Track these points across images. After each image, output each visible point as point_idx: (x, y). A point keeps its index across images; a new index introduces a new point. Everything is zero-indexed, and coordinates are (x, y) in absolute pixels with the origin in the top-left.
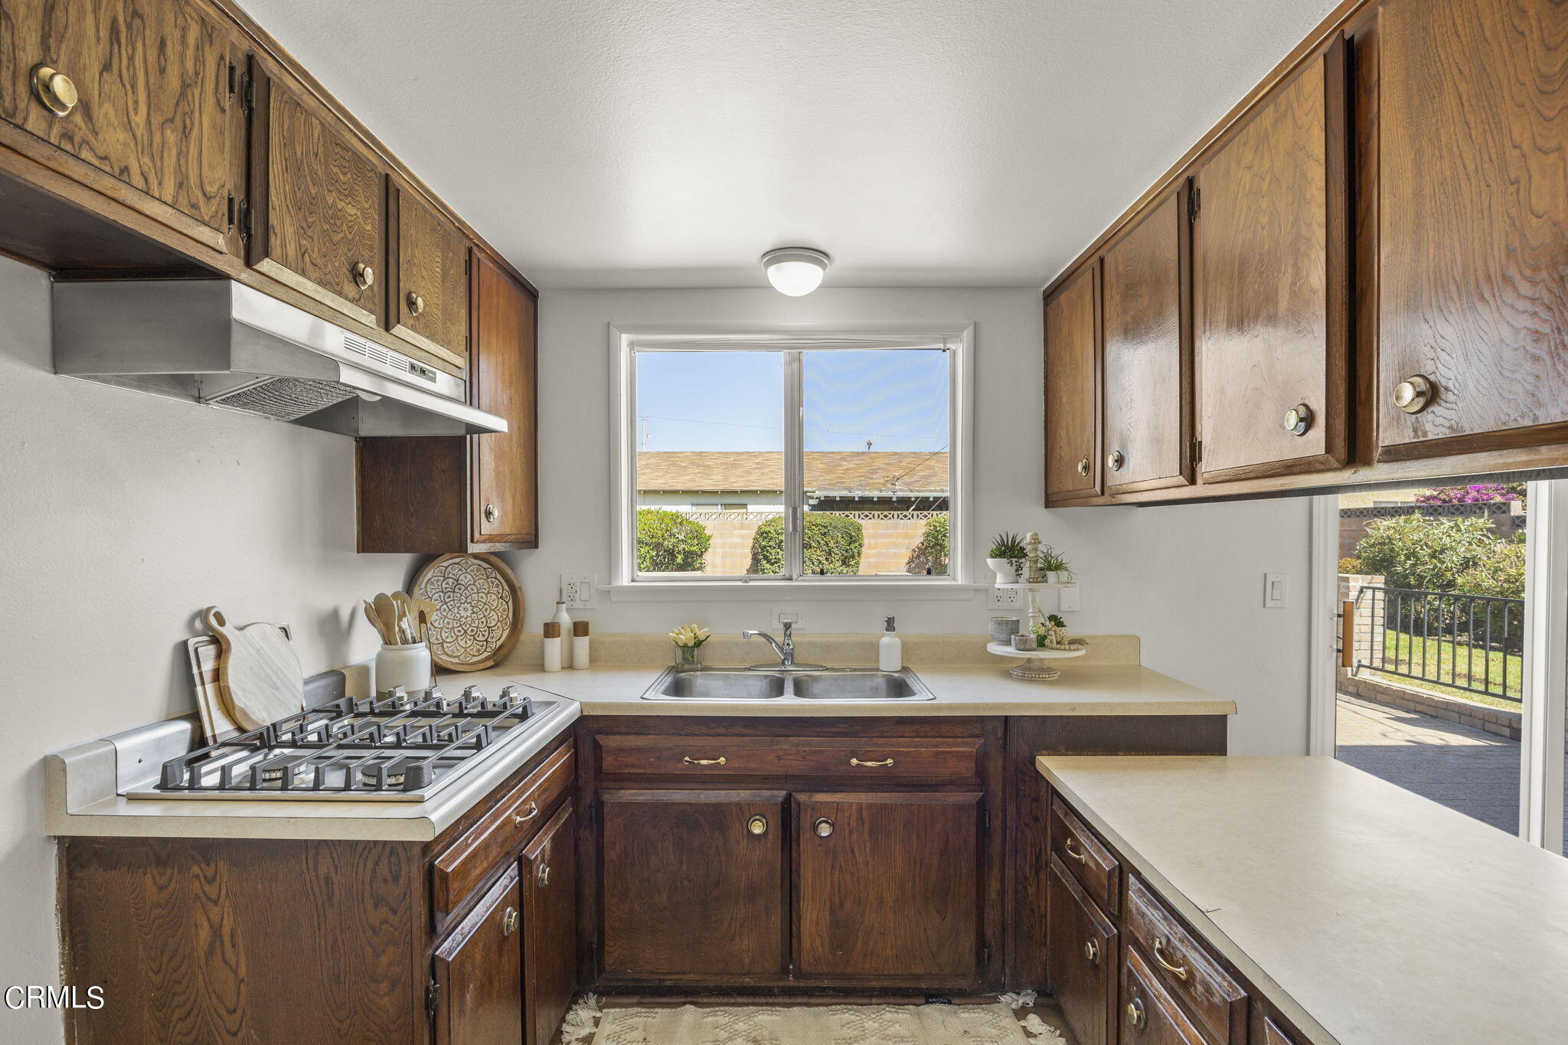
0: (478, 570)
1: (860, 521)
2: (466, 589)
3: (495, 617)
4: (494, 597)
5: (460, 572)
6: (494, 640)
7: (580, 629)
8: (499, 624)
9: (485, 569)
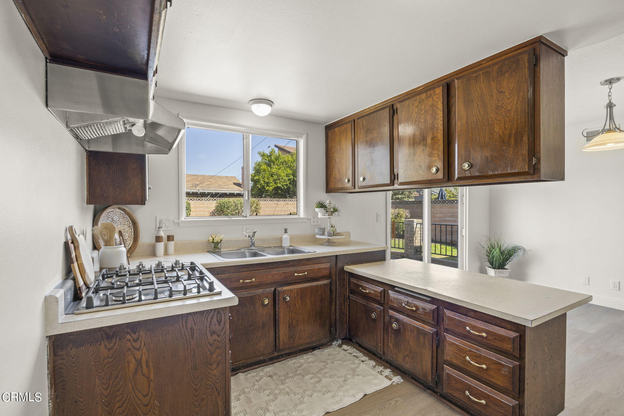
0: (120, 214)
1: (189, 201)
2: (116, 223)
3: (127, 235)
4: (126, 226)
5: (113, 215)
6: (127, 245)
7: (170, 238)
8: (129, 238)
9: (123, 214)
